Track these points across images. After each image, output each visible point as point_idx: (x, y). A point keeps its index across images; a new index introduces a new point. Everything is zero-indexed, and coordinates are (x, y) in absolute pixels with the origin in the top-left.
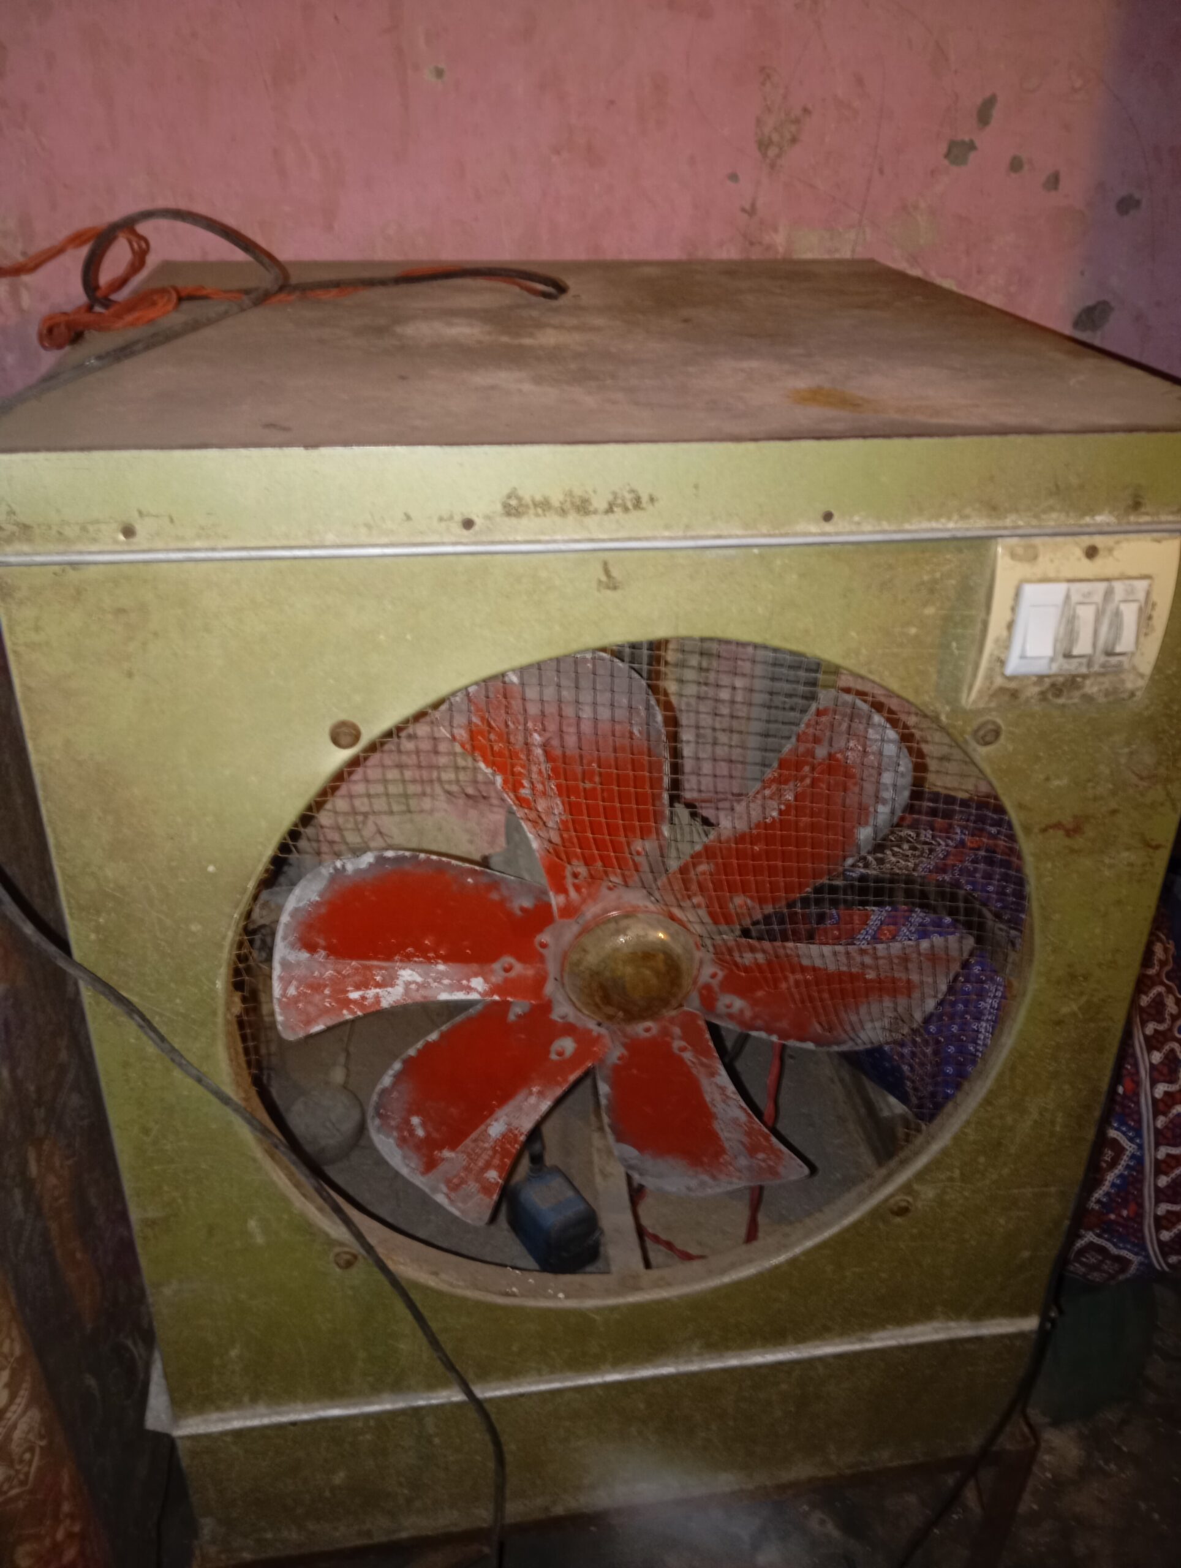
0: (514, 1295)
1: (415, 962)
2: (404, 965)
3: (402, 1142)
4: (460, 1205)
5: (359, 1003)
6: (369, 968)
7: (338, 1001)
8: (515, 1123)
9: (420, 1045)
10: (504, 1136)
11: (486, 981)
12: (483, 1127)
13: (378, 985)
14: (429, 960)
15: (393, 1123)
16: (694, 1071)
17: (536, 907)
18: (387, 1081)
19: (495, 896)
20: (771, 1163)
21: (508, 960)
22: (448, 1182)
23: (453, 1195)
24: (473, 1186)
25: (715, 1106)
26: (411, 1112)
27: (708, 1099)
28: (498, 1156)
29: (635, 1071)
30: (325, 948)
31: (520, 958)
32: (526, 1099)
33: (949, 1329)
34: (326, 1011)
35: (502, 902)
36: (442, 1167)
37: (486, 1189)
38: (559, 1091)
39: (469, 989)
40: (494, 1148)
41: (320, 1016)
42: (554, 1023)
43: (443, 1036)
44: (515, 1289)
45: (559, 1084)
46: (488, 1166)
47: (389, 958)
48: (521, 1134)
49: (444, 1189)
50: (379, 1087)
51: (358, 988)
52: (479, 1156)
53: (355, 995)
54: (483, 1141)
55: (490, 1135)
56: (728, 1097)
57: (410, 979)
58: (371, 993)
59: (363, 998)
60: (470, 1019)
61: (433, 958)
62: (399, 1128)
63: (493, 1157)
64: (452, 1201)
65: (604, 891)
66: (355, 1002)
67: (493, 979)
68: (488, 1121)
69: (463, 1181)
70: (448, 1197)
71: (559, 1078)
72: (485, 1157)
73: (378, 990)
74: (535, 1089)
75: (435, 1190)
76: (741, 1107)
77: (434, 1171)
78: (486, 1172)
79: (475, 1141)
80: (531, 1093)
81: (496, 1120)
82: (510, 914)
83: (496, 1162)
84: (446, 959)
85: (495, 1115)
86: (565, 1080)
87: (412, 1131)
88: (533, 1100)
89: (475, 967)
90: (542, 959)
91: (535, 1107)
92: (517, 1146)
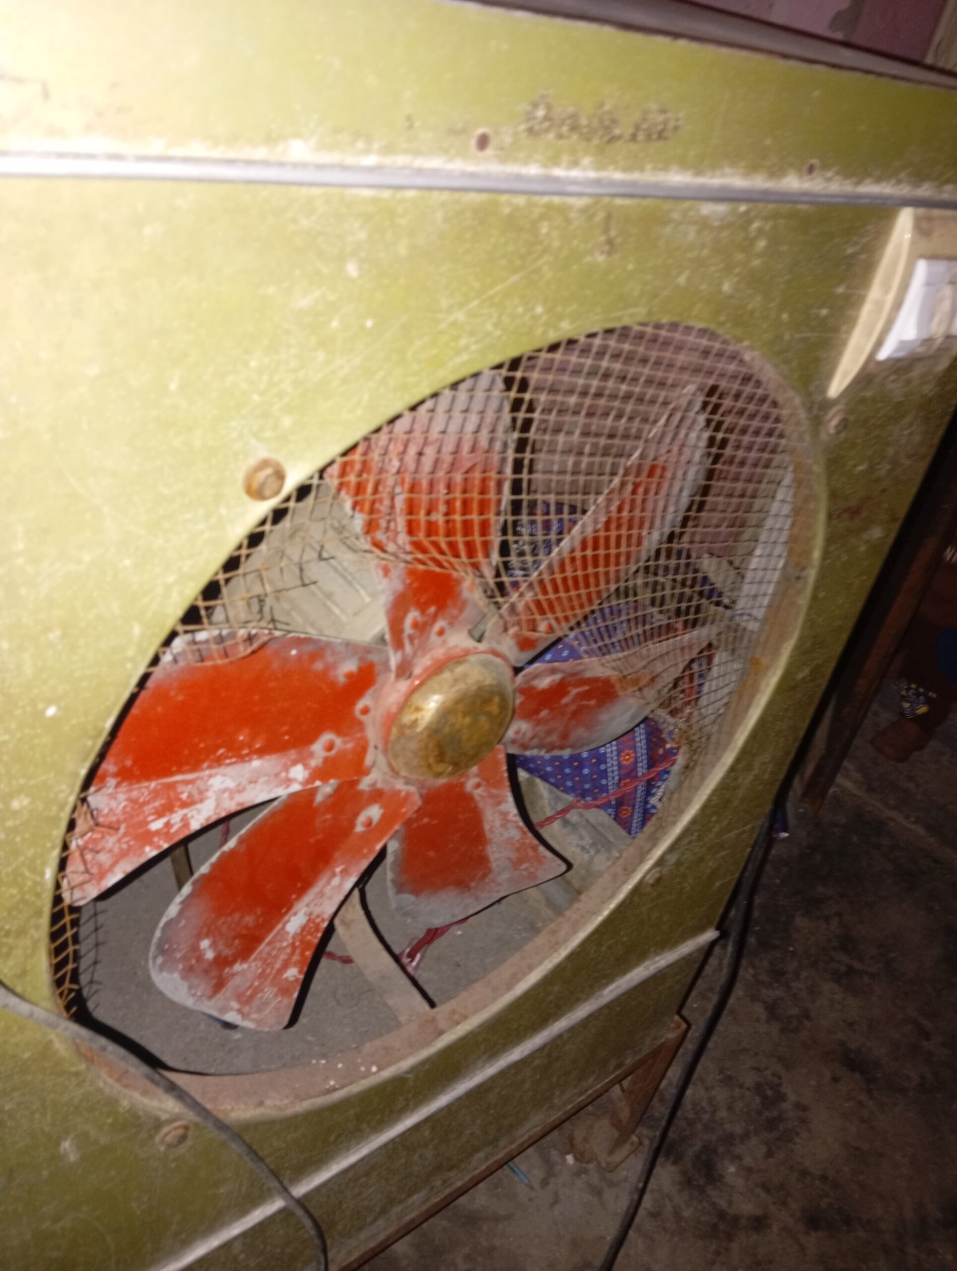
0: (334, 1089)
1: (228, 765)
2: (213, 771)
3: (188, 972)
4: (255, 1016)
5: (165, 832)
6: (172, 786)
7: (137, 838)
8: (317, 911)
9: (214, 859)
10: (303, 928)
11: (306, 766)
12: (279, 926)
13: (185, 805)
14: (242, 759)
15: (178, 955)
16: (481, 805)
17: (361, 669)
18: (173, 910)
19: (319, 666)
20: (532, 870)
21: (327, 737)
22: (239, 997)
23: (246, 1009)
24: (269, 992)
25: (493, 832)
26: (200, 937)
27: (487, 827)
28: (298, 951)
29: (426, 820)
30: (115, 775)
31: (339, 732)
32: (329, 882)
33: (656, 962)
34: (123, 855)
35: (325, 672)
36: (232, 984)
37: (284, 991)
38: (364, 864)
39: (289, 781)
40: (293, 944)
41: (115, 863)
42: (360, 794)
43: (241, 841)
44: (332, 1083)
45: (365, 856)
46: (285, 966)
47: (195, 767)
48: (323, 920)
49: (235, 1005)
50: (164, 920)
51: (159, 814)
52: (276, 957)
53: (157, 825)
54: (281, 941)
55: (288, 933)
56: (508, 821)
57: (223, 786)
58: (176, 818)
59: (168, 825)
60: (273, 815)
61: (247, 755)
62: (184, 958)
63: (293, 953)
64: (244, 1016)
65: (434, 637)
66: (158, 833)
67: (313, 763)
68: (286, 918)
69: (257, 990)
70: (239, 1011)
71: (365, 851)
72: (283, 957)
73: (185, 811)
74: (338, 870)
75: (225, 1009)
76: (518, 827)
77: (224, 990)
78: (282, 974)
79: (269, 944)
80: (334, 875)
81: (295, 914)
82: (333, 684)
83: (296, 957)
84: (261, 753)
85: (292, 911)
86: (371, 850)
87: (200, 958)
88: (336, 881)
89: (293, 754)
90: (361, 725)
91: (340, 885)
92: (319, 935)
